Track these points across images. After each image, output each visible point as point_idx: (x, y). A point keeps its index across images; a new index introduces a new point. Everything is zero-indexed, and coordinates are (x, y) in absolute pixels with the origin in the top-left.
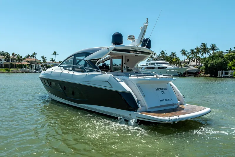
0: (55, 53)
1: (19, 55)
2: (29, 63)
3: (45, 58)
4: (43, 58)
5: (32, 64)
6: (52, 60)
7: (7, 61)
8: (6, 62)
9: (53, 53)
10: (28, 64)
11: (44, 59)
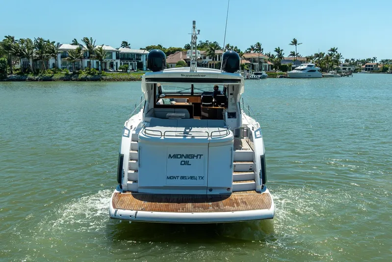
0: (295, 42)
1: (236, 47)
2: (248, 62)
3: (282, 50)
4: (278, 50)
5: (254, 64)
6: (293, 54)
7: (213, 60)
8: (211, 60)
9: (293, 42)
10: (246, 64)
11: (279, 52)
